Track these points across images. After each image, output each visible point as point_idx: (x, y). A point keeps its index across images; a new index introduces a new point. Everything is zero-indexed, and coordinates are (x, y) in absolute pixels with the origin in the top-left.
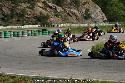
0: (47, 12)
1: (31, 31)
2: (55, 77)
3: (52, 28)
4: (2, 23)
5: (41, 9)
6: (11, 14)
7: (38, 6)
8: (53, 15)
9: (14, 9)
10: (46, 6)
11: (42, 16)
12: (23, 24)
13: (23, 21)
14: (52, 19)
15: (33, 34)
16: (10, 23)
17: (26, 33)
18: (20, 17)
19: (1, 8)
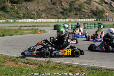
0: (102, 7)
1: (88, 24)
2: (108, 67)
3: (107, 22)
4: (61, 16)
5: (97, 4)
6: (69, 9)
7: (94, 1)
8: (108, 10)
9: (73, 4)
10: (102, 1)
11: (98, 11)
12: (80, 18)
13: (80, 15)
14: (107, 14)
15: (89, 27)
16: (69, 16)
17: (83, 26)
18: (78, 11)
19: (61, 2)
